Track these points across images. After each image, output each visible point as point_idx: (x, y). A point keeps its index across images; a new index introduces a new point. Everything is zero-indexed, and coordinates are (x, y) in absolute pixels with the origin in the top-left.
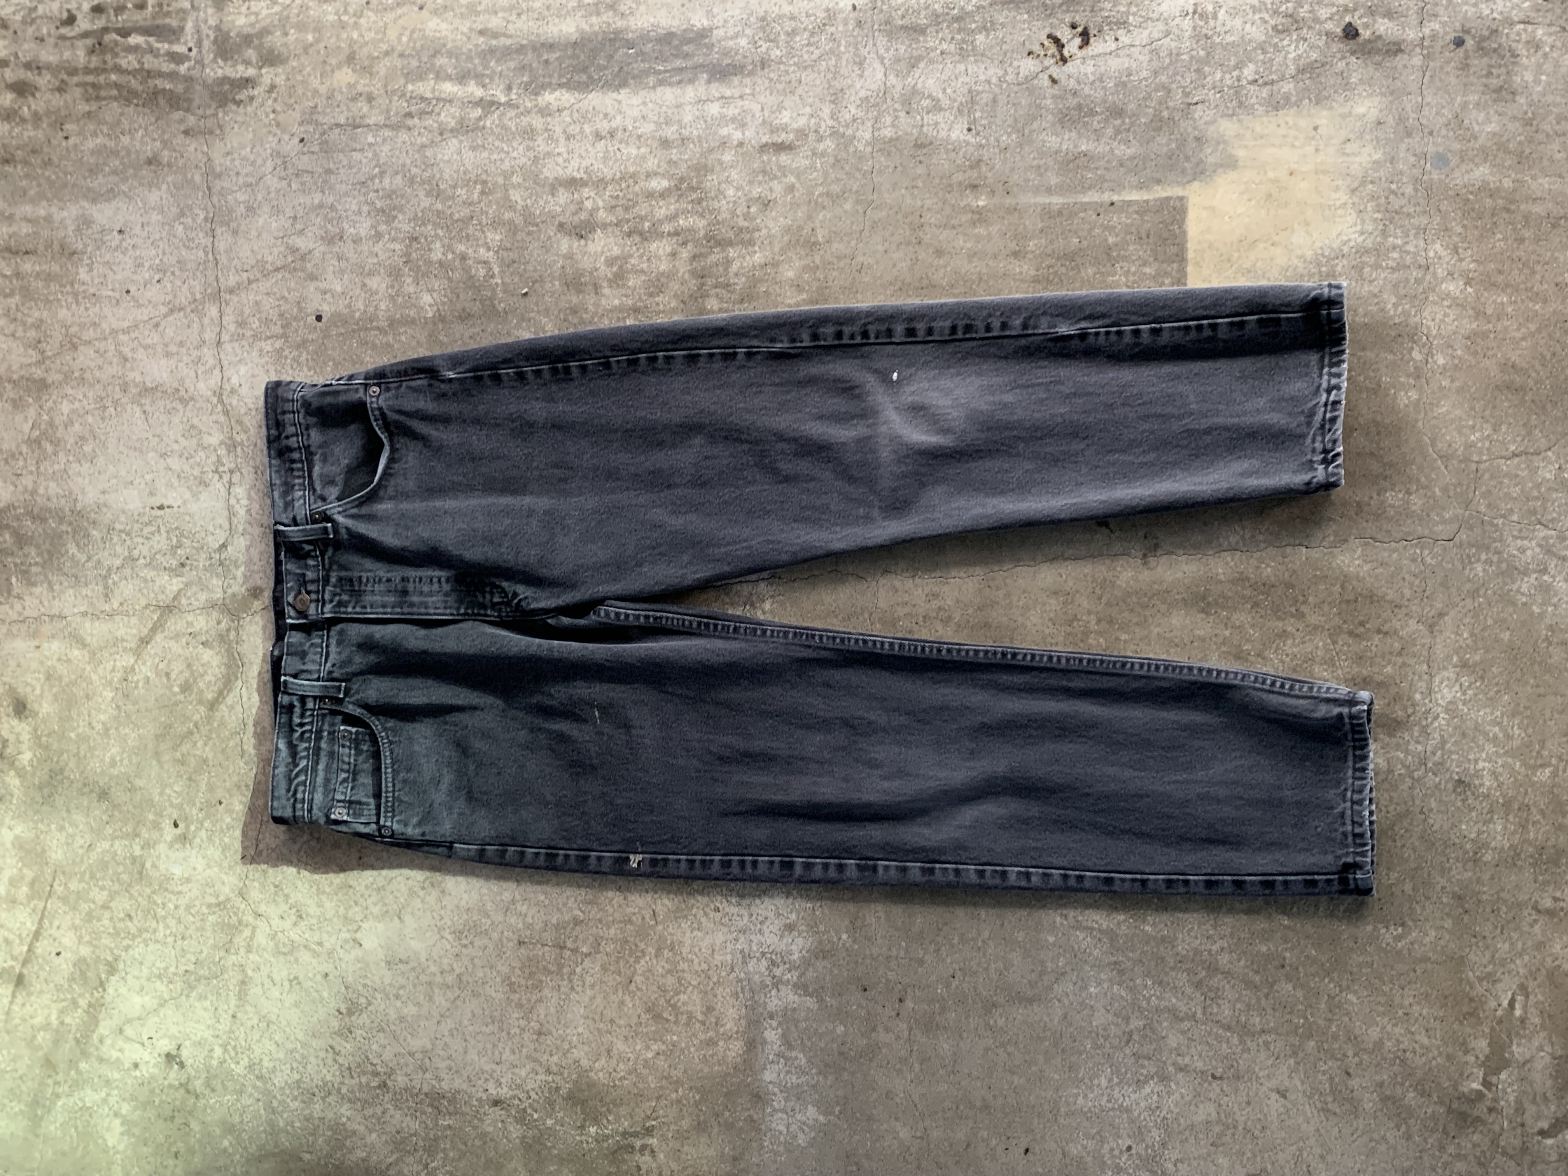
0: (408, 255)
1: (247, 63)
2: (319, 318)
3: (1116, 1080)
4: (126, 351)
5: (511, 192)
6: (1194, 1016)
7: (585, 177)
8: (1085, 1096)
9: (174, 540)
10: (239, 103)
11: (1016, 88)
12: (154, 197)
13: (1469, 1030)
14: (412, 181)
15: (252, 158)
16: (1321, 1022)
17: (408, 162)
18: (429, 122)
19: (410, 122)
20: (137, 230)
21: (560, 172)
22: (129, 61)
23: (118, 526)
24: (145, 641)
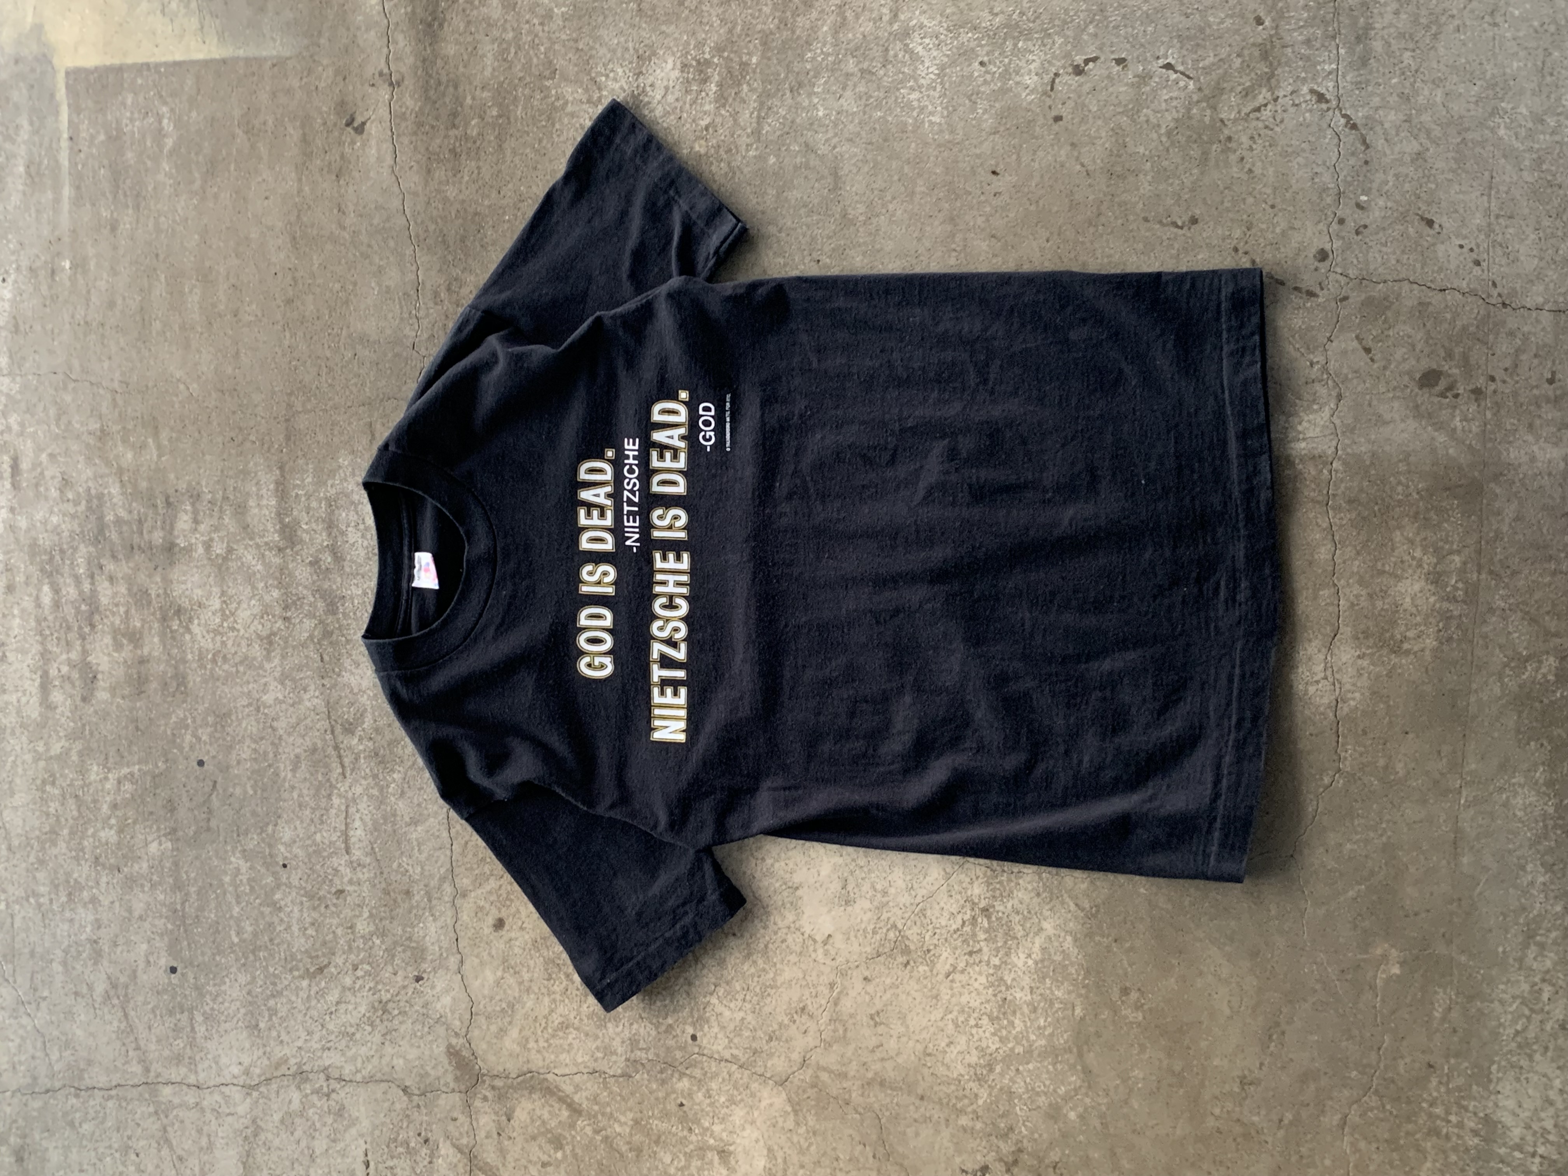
0: (112, 868)
2: (173, 970)
5: (52, 753)
7: (39, 673)
9: (400, 1150)
12: (55, 1157)
14: (42, 862)
15: (18, 1041)
17: (24, 865)
21: (35, 700)
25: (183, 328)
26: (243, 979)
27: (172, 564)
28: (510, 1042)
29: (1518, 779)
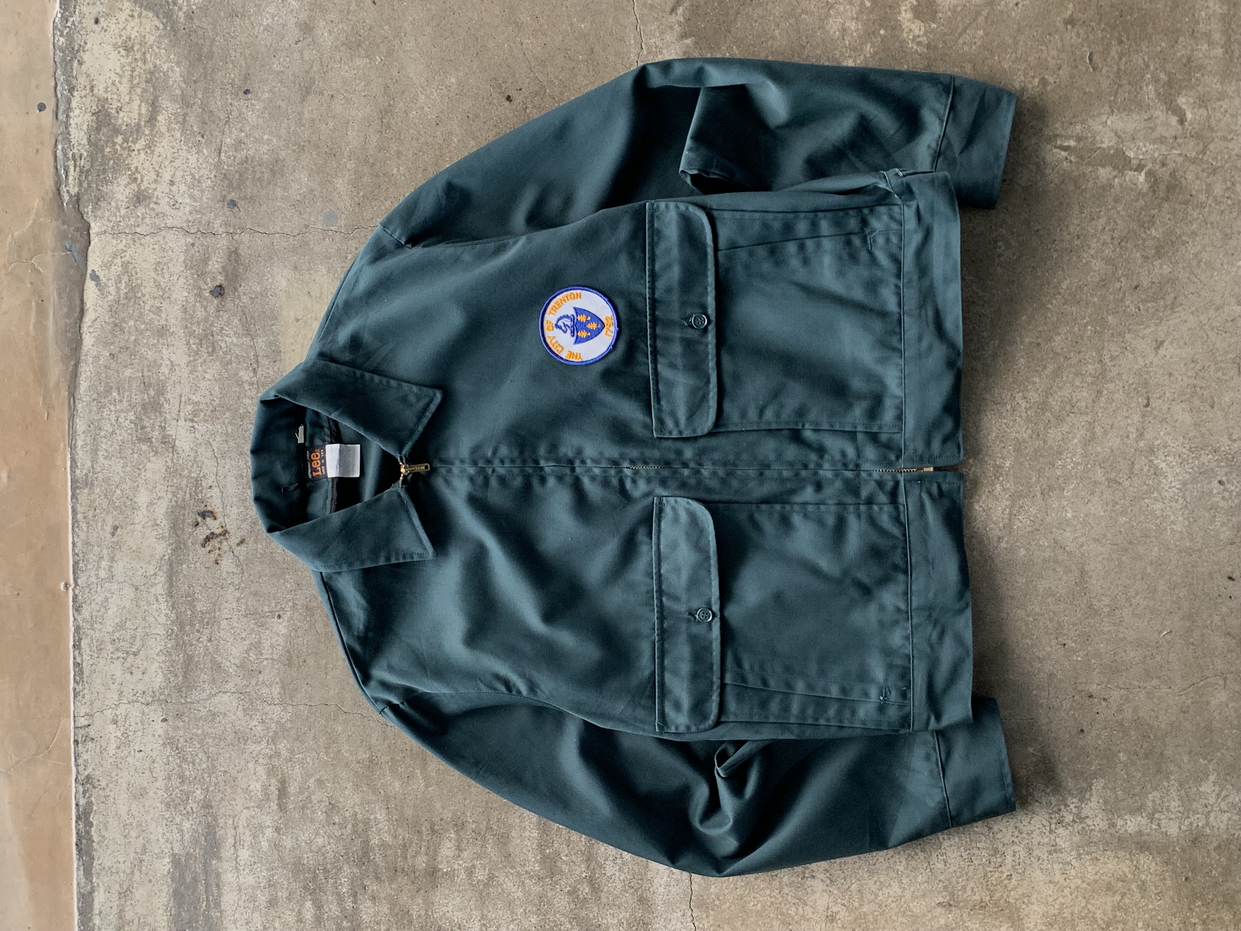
3: (1156, 494)
6: (1090, 423)
8: (1173, 522)
13: (1090, 185)
16: (1089, 311)
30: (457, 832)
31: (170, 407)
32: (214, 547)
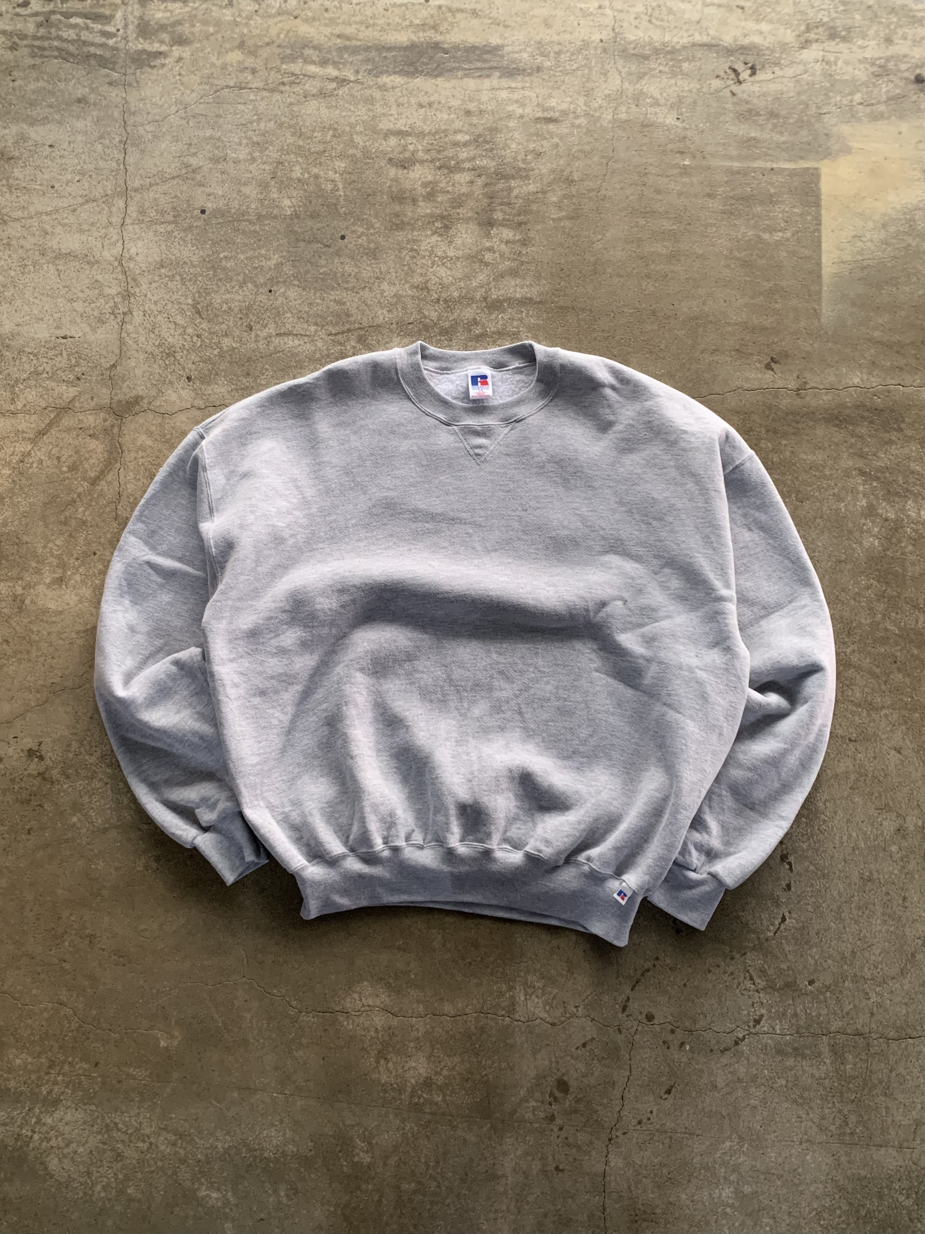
0: (275, 173)
1: (162, 42)
2: (203, 212)
4: (47, 227)
5: (355, 137)
7: (409, 130)
9: (73, 361)
10: (153, 67)
11: (709, 96)
12: (80, 125)
14: (281, 125)
15: (160, 103)
17: (280, 113)
18: (297, 89)
19: (282, 88)
20: (65, 146)
21: (391, 126)
22: (71, 34)
23: (27, 350)
24: (42, 433)
25: (640, 240)
26: (195, 259)
27: (480, 224)
28: (143, 439)
29: (289, 1134)
30: (519, 240)
31: (831, 45)
32: (729, 75)
